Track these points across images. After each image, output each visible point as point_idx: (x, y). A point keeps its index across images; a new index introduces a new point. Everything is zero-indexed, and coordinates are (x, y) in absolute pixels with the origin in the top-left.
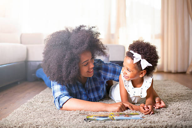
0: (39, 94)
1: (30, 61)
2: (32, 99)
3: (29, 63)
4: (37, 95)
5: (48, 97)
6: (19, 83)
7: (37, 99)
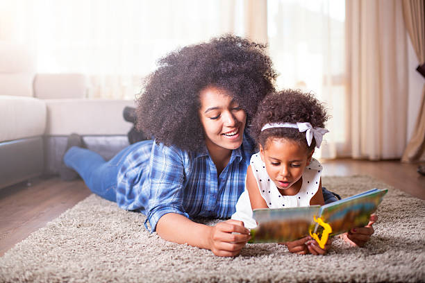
3: (52, 140)
4: (67, 211)
6: (29, 184)
7: (68, 219)
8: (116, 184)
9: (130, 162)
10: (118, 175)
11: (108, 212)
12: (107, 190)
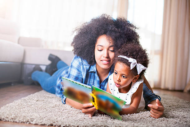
0: (34, 94)
1: (26, 64)
2: (27, 97)
3: (25, 66)
4: (31, 95)
5: (43, 97)
6: (12, 85)
7: (32, 98)
8: (56, 85)
9: (64, 74)
10: (57, 80)
11: (51, 97)
12: (51, 87)
